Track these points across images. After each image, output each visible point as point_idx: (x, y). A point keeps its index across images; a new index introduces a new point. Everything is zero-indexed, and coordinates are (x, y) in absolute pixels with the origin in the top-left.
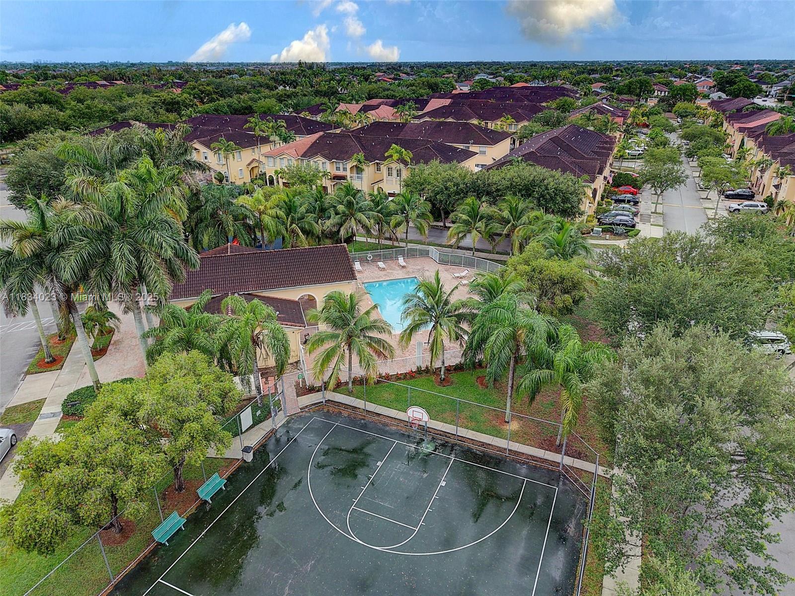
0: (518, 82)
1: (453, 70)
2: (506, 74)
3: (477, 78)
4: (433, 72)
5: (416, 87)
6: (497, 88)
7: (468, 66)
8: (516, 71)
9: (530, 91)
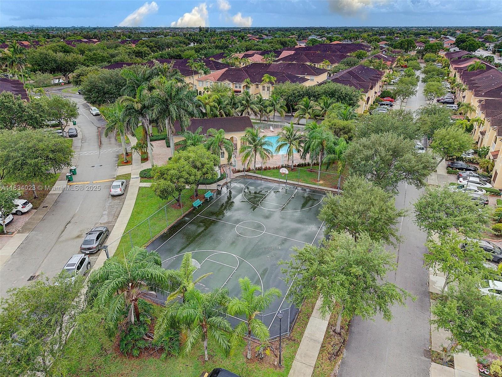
0: (335, 41)
1: (295, 33)
2: (328, 36)
3: (310, 38)
4: (283, 34)
5: (274, 43)
6: (322, 44)
7: (304, 30)
8: (335, 33)
9: (341, 46)
